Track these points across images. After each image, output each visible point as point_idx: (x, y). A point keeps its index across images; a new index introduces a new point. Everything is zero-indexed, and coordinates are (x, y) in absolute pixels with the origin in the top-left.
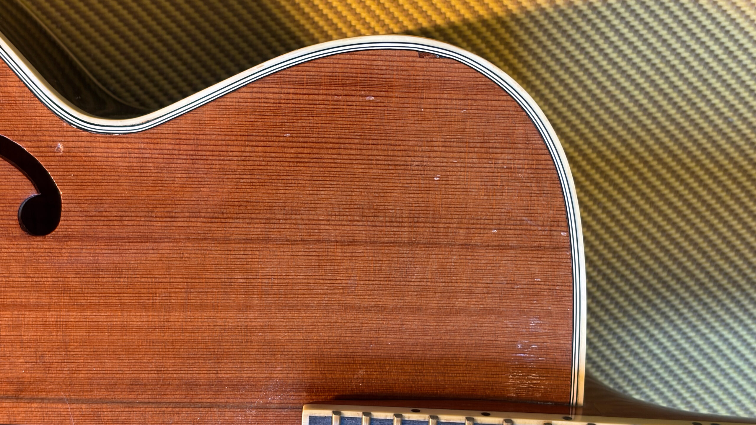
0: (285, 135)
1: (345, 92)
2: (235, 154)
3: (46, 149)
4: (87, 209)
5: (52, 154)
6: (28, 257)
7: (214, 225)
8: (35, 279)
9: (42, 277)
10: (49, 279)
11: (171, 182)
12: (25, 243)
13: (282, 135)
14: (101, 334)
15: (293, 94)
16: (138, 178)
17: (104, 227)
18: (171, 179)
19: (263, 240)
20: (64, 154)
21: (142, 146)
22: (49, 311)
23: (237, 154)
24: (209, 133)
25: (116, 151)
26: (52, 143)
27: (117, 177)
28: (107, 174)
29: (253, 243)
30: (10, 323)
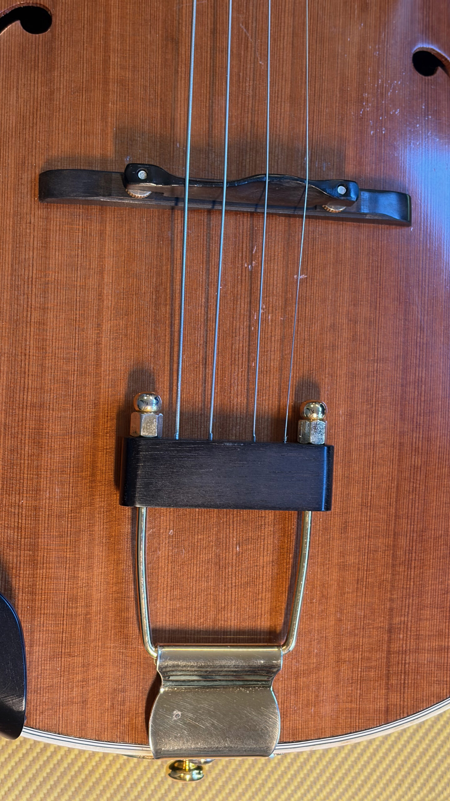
6: (68, 27)
8: (86, 22)
9: (84, 17)
10: (86, 12)
12: (57, 29)
22: (111, 13)
30: (119, 42)
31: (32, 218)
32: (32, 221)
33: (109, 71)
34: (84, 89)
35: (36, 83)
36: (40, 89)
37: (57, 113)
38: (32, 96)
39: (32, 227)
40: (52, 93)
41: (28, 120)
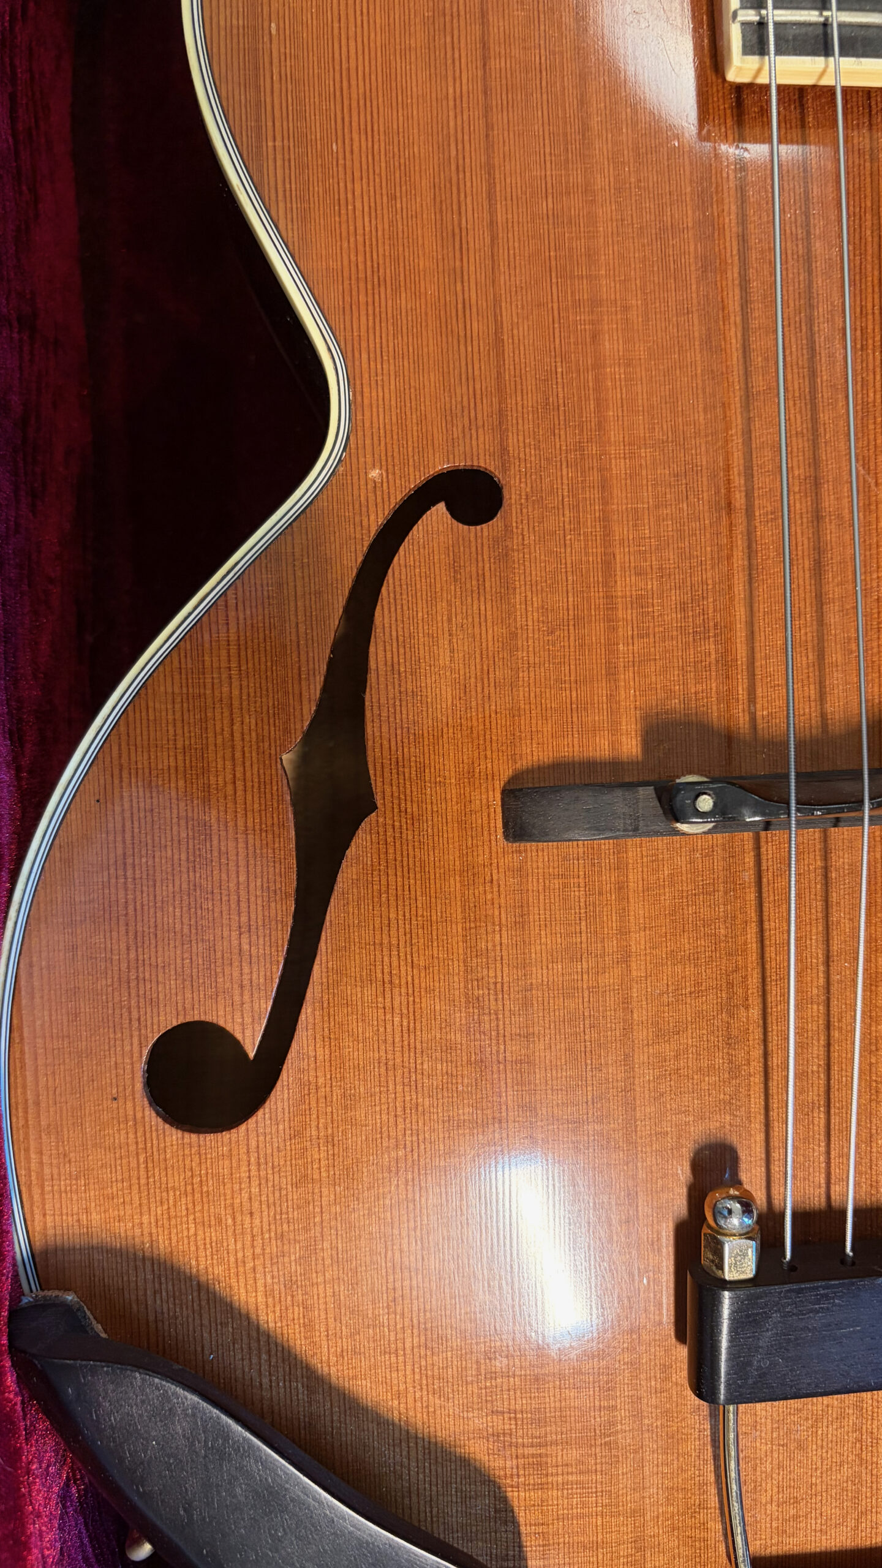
0: (335, 151)
1: (267, 65)
2: (367, 224)
3: (378, 493)
4: (460, 429)
5: (385, 485)
6: (533, 506)
7: (471, 245)
8: (566, 494)
10: (565, 472)
11: (414, 313)
12: (514, 512)
13: (335, 155)
14: (640, 395)
15: (274, 140)
16: (411, 361)
17: (485, 401)
18: (410, 313)
19: (489, 174)
20: (384, 468)
21: (364, 356)
23: (367, 219)
24: (339, 263)
25: (374, 394)
26: (369, 487)
27: (413, 390)
28: (408, 405)
29: (495, 186)
30: (631, 524)
31: (495, 872)
32: (495, 877)
33: (616, 582)
34: (571, 623)
35: (482, 620)
36: (490, 632)
37: (526, 674)
38: (477, 644)
39: (495, 889)
40: (514, 636)
41: (473, 693)
